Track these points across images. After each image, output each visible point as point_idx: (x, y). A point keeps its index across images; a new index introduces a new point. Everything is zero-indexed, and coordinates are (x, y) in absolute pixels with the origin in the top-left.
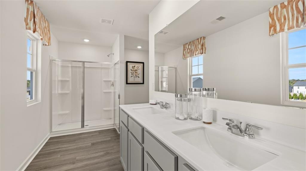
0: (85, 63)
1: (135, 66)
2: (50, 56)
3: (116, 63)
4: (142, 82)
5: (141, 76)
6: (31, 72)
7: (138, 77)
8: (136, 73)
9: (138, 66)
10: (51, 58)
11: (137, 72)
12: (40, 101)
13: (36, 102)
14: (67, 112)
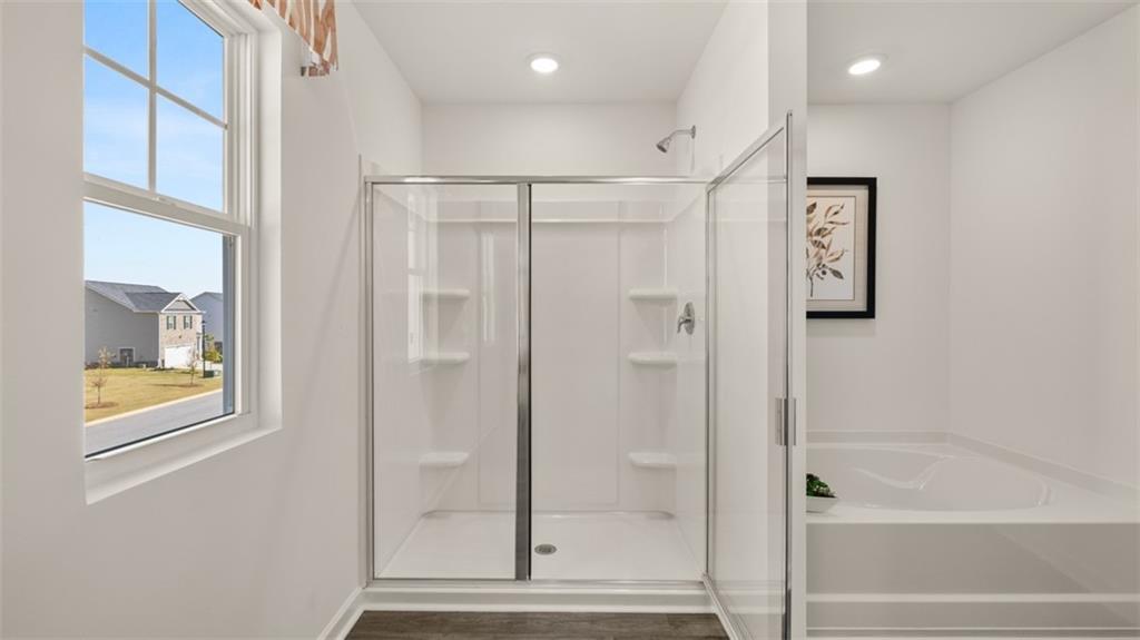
0: (533, 185)
1: (814, 205)
2: (360, 157)
3: (717, 174)
4: (861, 306)
5: (851, 264)
6: (224, 238)
7: (837, 274)
8: (823, 251)
9: (831, 201)
10: (367, 172)
11: (825, 241)
12: (279, 427)
13: (259, 426)
14: (459, 457)
